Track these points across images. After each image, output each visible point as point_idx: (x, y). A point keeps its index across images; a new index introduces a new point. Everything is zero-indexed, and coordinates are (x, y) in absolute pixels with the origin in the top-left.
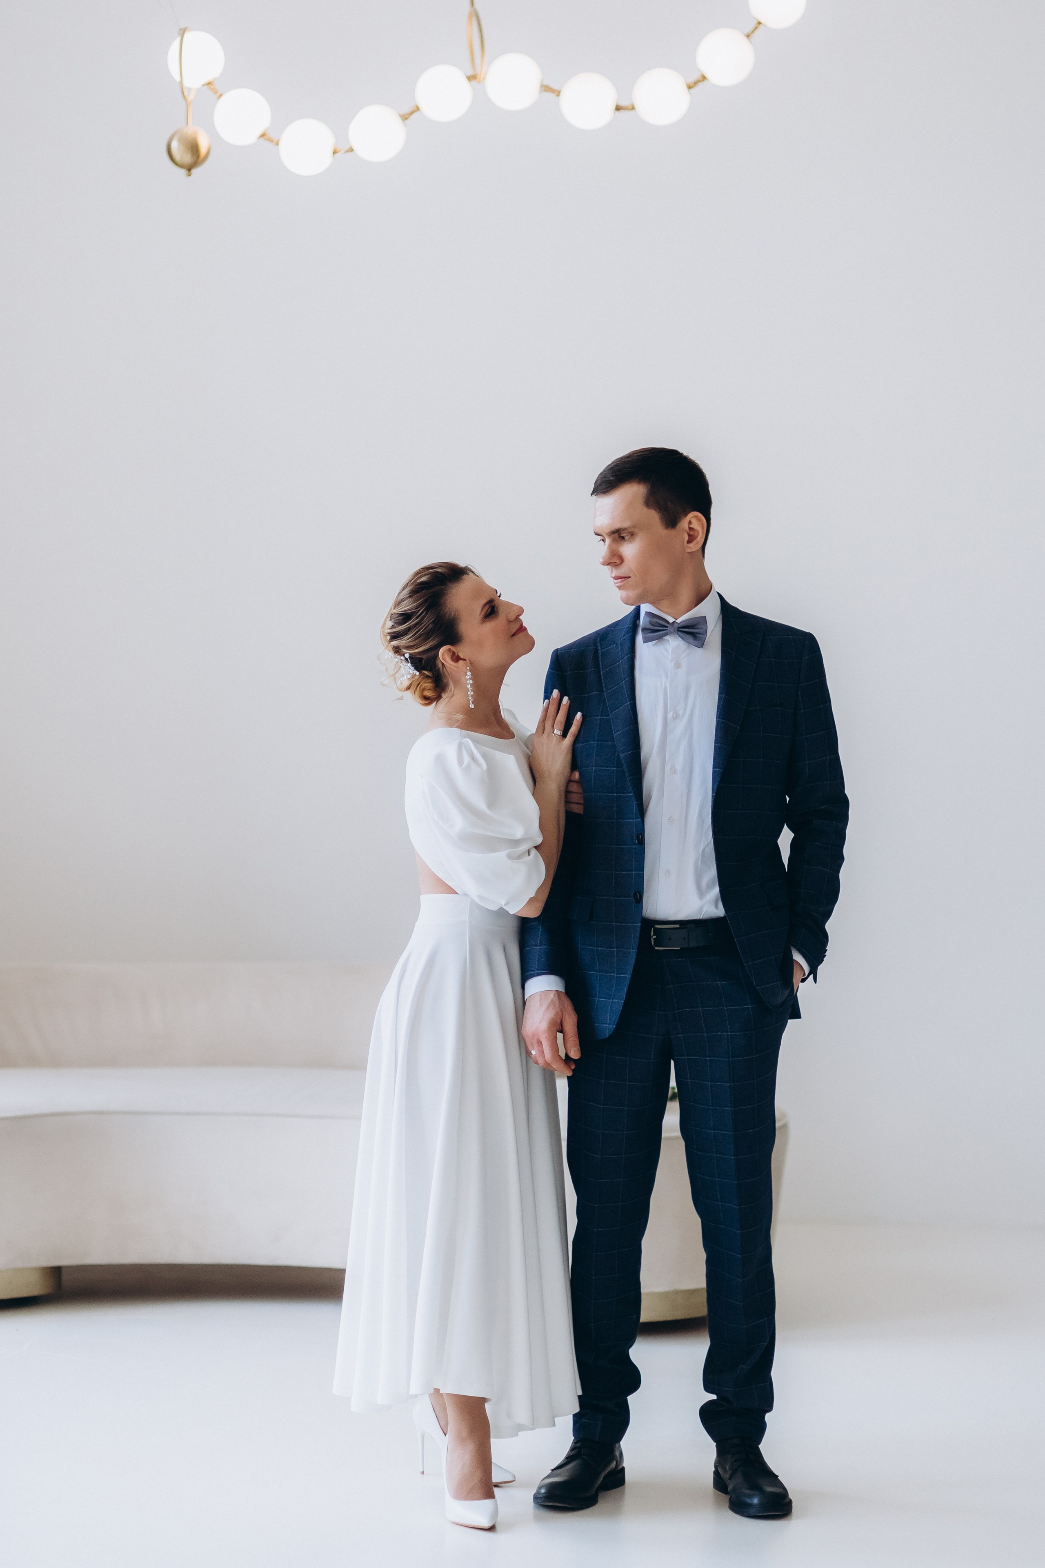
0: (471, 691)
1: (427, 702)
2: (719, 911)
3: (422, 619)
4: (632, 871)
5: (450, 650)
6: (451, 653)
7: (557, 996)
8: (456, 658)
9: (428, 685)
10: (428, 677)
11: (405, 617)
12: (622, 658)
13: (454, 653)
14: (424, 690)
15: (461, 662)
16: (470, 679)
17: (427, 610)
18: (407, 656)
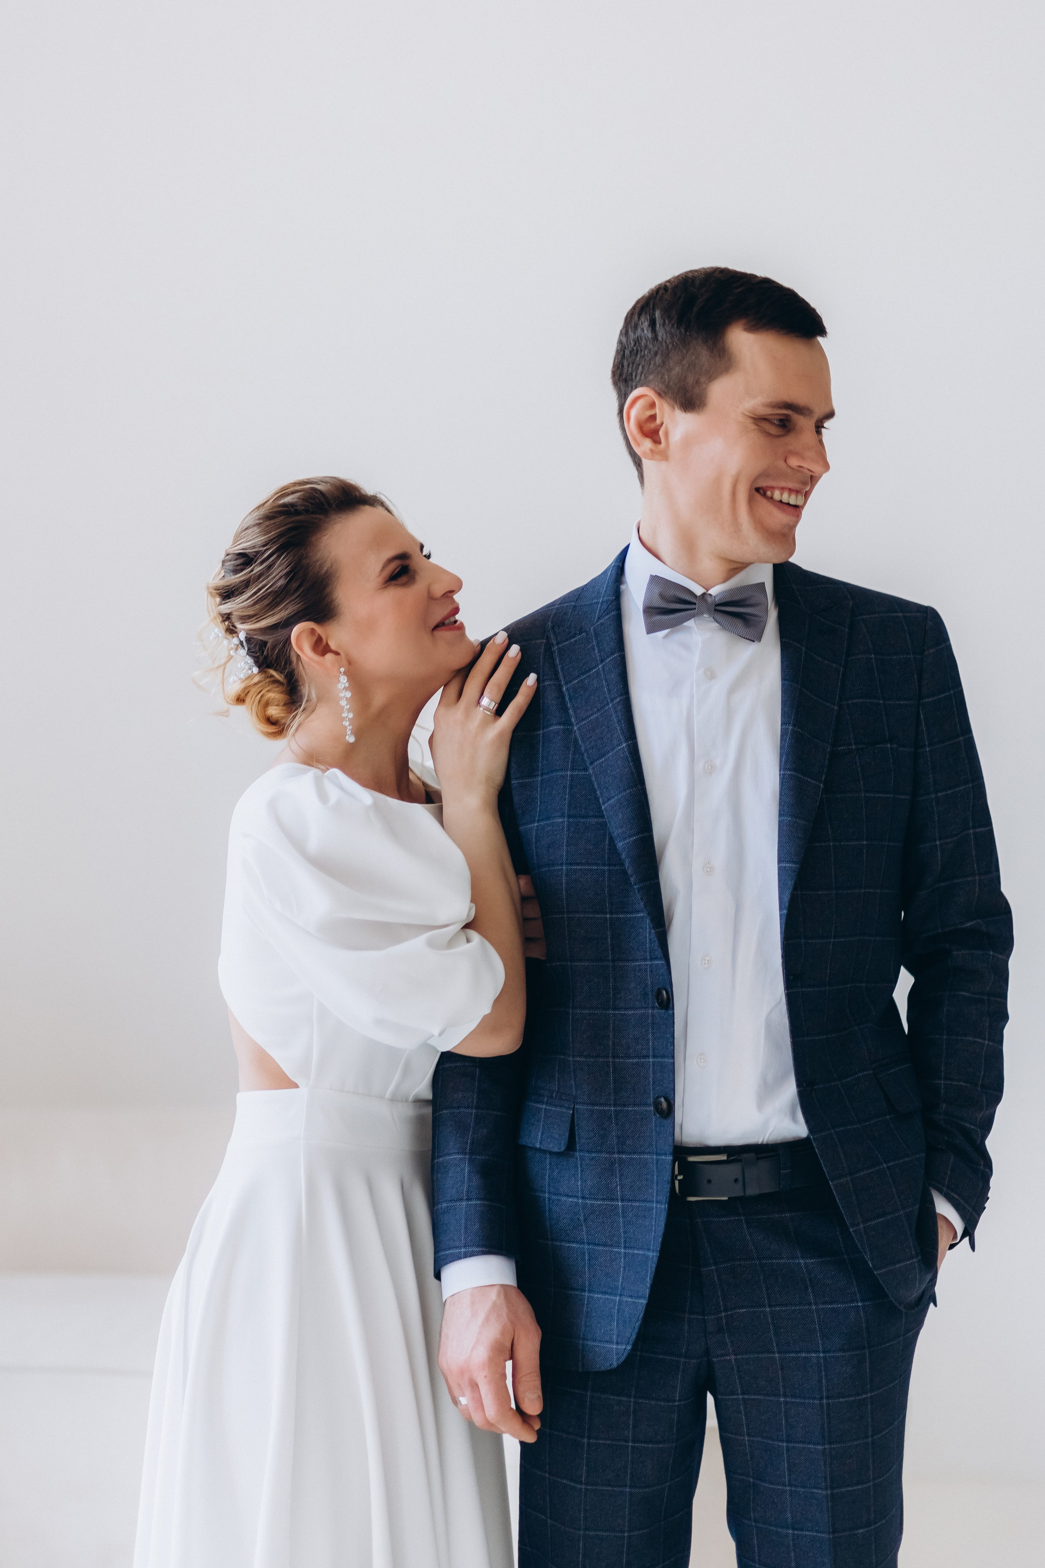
0: (349, 711)
1: (272, 729)
2: (799, 1129)
3: (270, 567)
4: (648, 1057)
5: (313, 631)
6: (315, 639)
7: (502, 1297)
8: (321, 647)
9: (275, 695)
10: (276, 681)
11: (245, 560)
12: (602, 661)
13: (319, 639)
14: (267, 704)
15: (329, 656)
16: (346, 689)
17: (280, 551)
18: (242, 636)
